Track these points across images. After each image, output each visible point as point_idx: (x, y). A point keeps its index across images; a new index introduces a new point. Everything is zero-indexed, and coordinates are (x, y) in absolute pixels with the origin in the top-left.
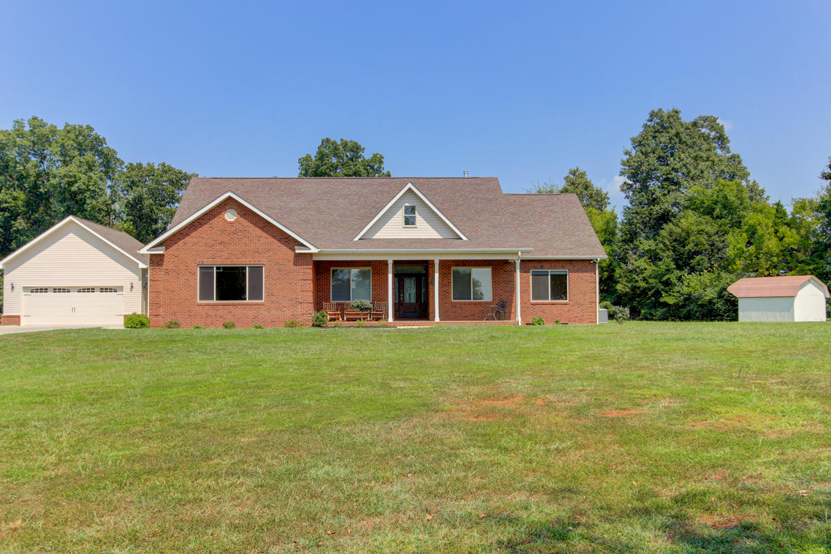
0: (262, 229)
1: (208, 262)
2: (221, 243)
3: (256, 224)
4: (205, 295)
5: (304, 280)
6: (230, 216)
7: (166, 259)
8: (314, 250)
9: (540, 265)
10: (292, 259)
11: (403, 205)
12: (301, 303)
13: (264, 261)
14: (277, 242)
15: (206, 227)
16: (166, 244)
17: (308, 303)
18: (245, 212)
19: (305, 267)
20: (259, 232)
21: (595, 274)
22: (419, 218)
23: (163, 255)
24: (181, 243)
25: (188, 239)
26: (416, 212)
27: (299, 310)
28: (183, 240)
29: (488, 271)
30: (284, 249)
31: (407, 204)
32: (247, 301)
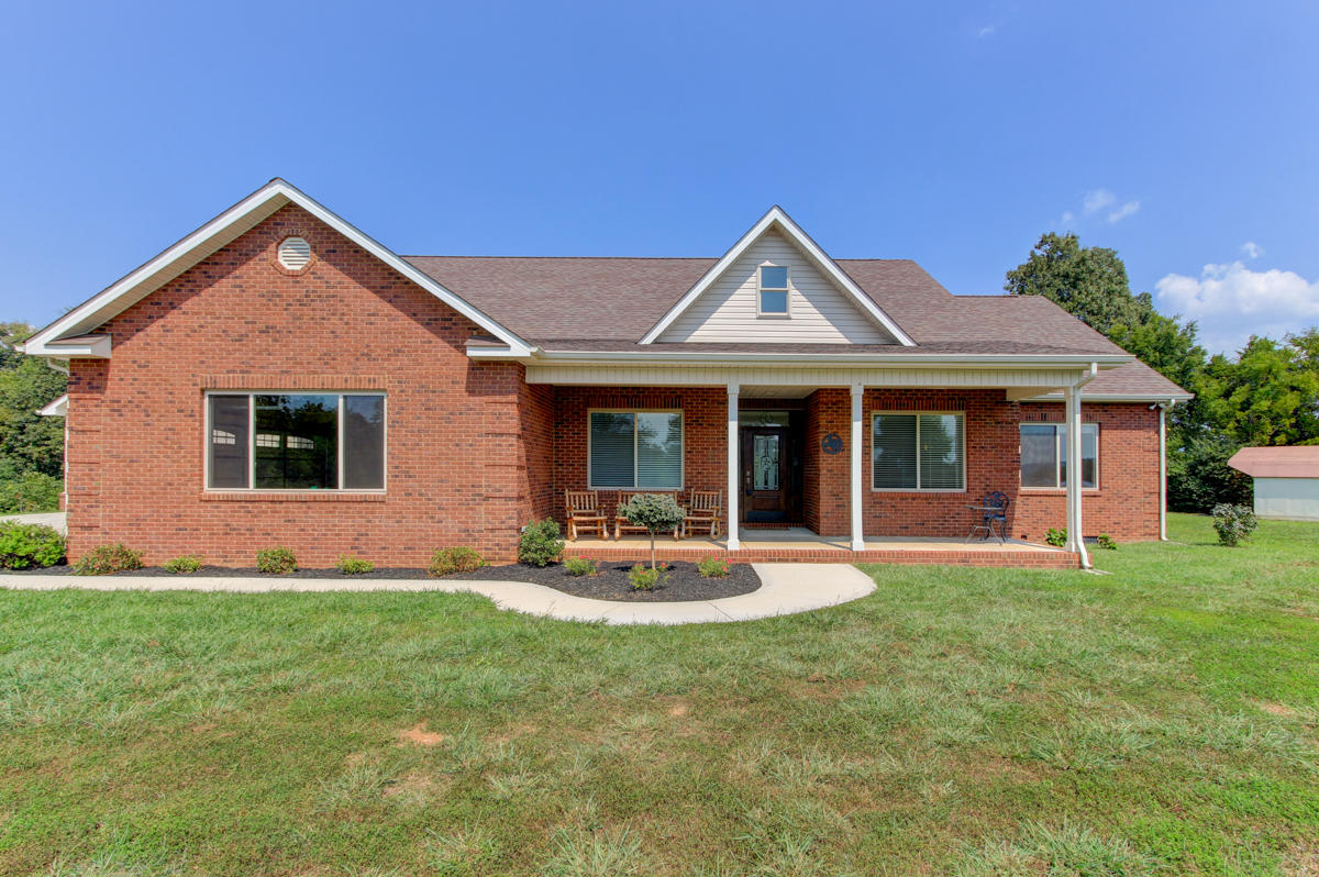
0: (379, 291)
1: (230, 383)
2: (265, 331)
3: (362, 280)
4: (226, 472)
5: (496, 435)
6: (291, 257)
7: (113, 373)
8: (519, 350)
9: (1039, 413)
10: (463, 377)
11: (756, 265)
12: (487, 498)
13: (384, 381)
14: (421, 330)
15: (224, 285)
17: (506, 498)
18: (332, 246)
19: (498, 398)
20: (372, 301)
21: (1158, 432)
22: (795, 297)
23: (105, 360)
24: (154, 329)
25: (173, 317)
26: (789, 281)
27: (482, 516)
28: (161, 322)
30: (442, 347)
31: (767, 263)
32: (341, 490)
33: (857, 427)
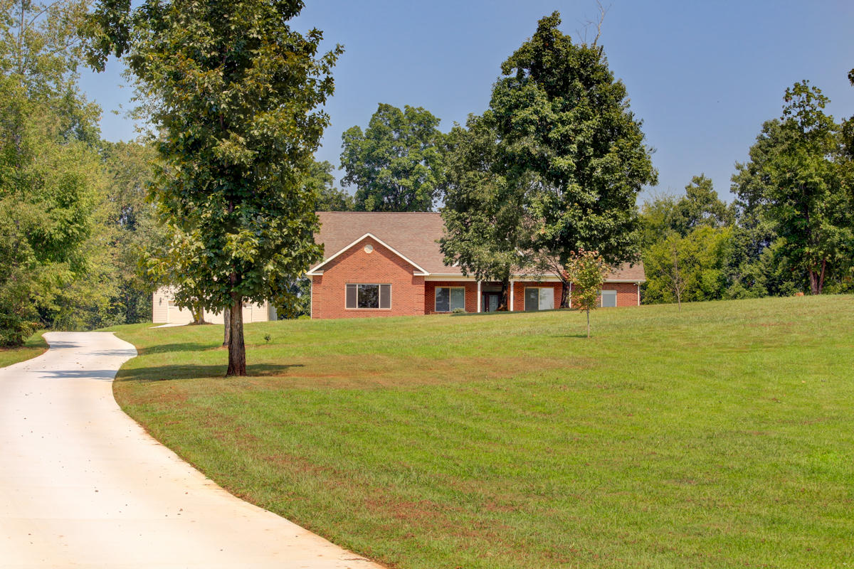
0: (390, 258)
1: (352, 281)
2: (362, 268)
3: (386, 256)
4: (351, 304)
5: (419, 294)
6: (368, 250)
7: (324, 279)
8: (426, 274)
10: (411, 280)
12: (416, 310)
13: (391, 281)
14: (401, 268)
15: (351, 257)
16: (325, 268)
17: (421, 310)
18: (378, 247)
19: (419, 285)
20: (388, 261)
23: (322, 276)
24: (334, 268)
25: (339, 265)
28: (336, 266)
29: (551, 290)
30: (406, 273)
32: (380, 309)
33: (512, 293)
